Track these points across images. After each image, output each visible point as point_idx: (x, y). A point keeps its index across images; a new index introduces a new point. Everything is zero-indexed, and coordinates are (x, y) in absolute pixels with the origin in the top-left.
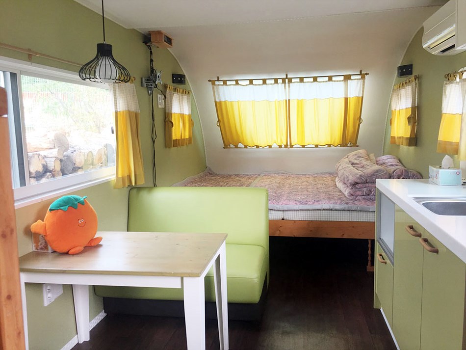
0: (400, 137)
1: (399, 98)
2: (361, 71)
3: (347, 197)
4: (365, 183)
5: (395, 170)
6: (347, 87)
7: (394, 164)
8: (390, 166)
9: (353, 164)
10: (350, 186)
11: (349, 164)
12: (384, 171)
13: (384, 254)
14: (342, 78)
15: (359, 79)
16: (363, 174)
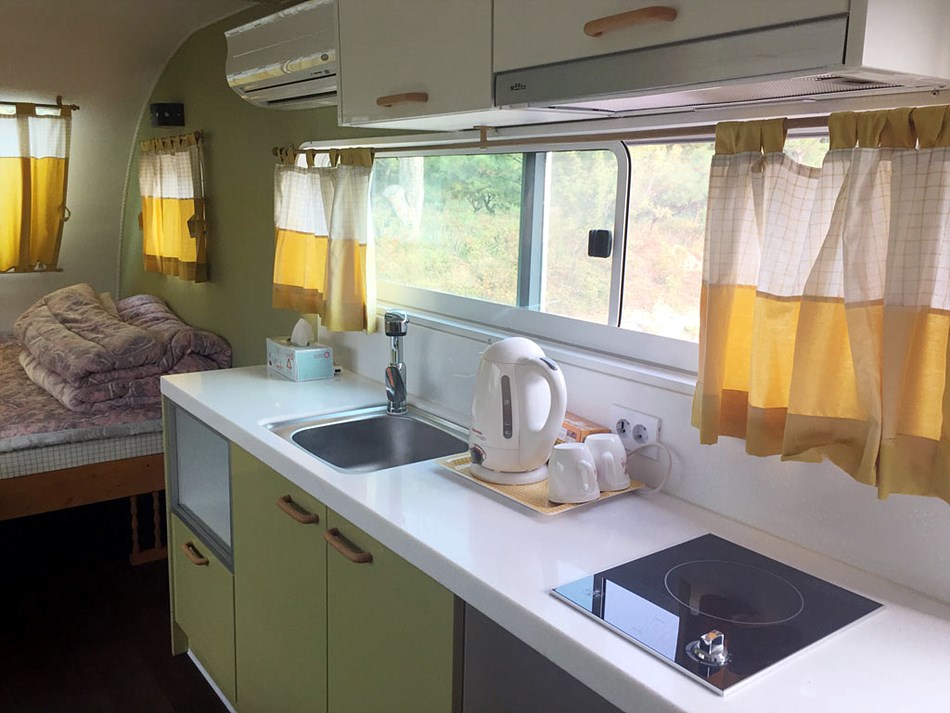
0: (169, 259)
1: (158, 171)
2: (59, 99)
3: (71, 408)
4: (109, 371)
5: (173, 336)
6: (28, 133)
7: (160, 315)
8: (151, 320)
9: (64, 321)
10: (75, 381)
11: (54, 322)
12: (149, 341)
13: (196, 542)
14: (12, 110)
15: (56, 117)
16: (104, 350)
